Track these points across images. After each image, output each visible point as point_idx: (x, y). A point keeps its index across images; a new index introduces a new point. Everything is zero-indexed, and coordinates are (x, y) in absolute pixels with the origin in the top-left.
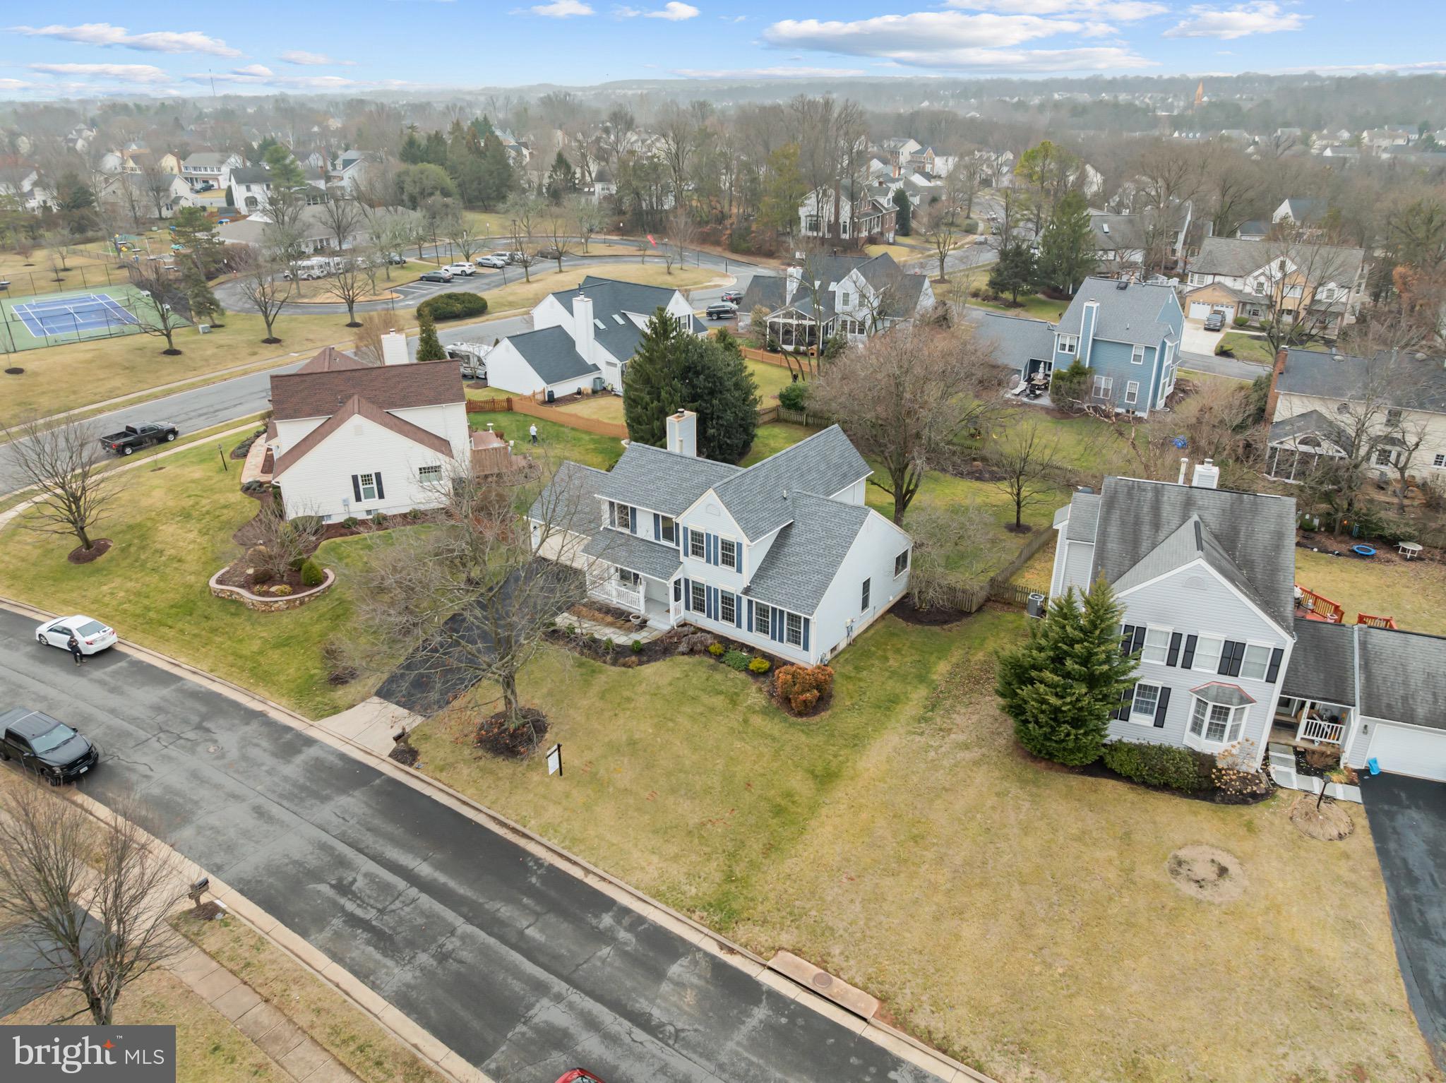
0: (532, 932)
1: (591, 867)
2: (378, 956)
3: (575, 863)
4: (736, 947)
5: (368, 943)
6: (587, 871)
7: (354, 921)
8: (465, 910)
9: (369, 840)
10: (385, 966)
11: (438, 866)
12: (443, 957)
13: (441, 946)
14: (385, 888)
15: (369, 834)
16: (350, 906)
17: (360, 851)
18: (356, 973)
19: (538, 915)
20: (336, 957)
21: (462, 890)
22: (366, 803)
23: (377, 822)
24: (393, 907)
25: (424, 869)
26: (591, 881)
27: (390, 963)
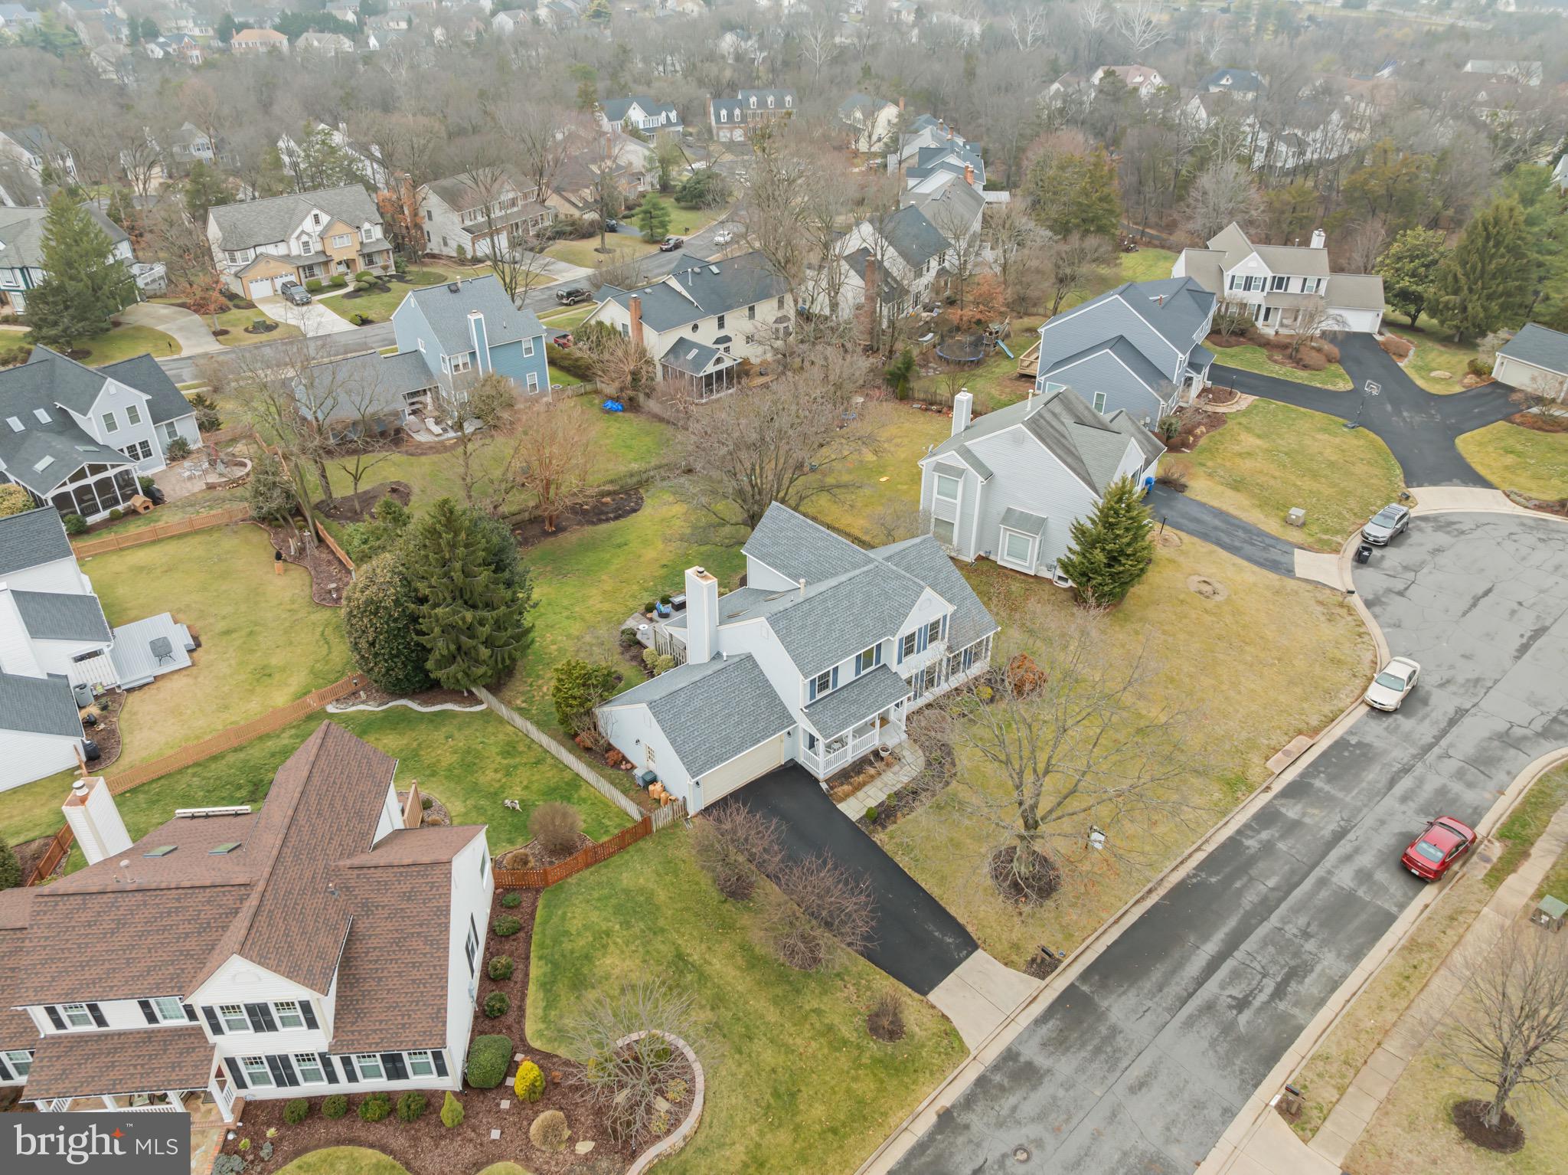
0: (1272, 883)
1: (1195, 846)
2: (1314, 975)
3: (1190, 855)
4: (1265, 785)
5: (1301, 982)
6: (1199, 849)
7: (1279, 992)
8: (1253, 921)
9: (1175, 989)
10: (1323, 970)
11: (1205, 938)
12: (1306, 935)
13: (1296, 936)
14: (1236, 975)
15: (1166, 990)
16: (1262, 997)
17: (1190, 995)
18: (1333, 990)
19: (1251, 879)
20: (1321, 1002)
21: (1232, 923)
22: (1120, 996)
23: (1148, 985)
24: (1259, 968)
25: (1211, 948)
26: (1210, 848)
27: (1318, 968)
